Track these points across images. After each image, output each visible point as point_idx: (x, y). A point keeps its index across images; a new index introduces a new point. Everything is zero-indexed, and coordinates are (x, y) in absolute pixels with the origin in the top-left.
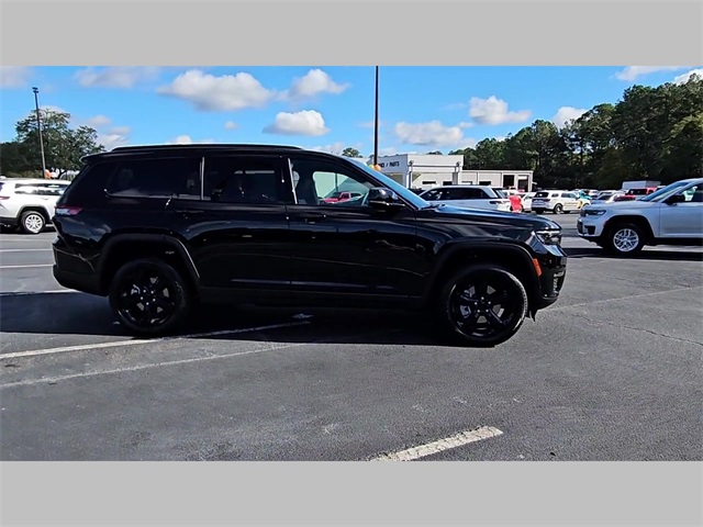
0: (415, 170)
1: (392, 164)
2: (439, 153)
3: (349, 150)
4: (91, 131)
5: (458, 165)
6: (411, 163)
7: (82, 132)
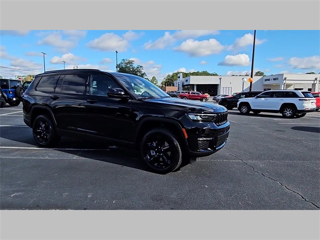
0: (287, 82)
1: (274, 79)
2: (313, 73)
3: (258, 72)
4: (141, 67)
5: (316, 79)
6: (285, 78)
7: (138, 68)
